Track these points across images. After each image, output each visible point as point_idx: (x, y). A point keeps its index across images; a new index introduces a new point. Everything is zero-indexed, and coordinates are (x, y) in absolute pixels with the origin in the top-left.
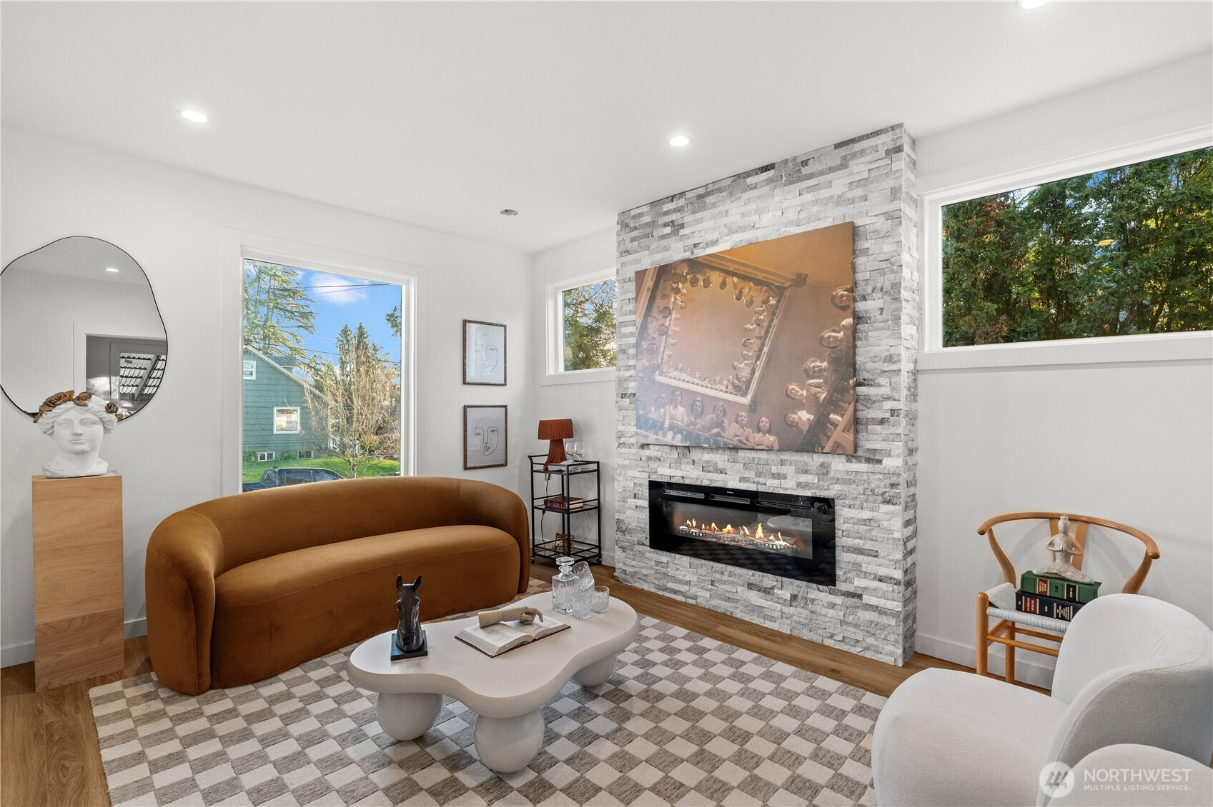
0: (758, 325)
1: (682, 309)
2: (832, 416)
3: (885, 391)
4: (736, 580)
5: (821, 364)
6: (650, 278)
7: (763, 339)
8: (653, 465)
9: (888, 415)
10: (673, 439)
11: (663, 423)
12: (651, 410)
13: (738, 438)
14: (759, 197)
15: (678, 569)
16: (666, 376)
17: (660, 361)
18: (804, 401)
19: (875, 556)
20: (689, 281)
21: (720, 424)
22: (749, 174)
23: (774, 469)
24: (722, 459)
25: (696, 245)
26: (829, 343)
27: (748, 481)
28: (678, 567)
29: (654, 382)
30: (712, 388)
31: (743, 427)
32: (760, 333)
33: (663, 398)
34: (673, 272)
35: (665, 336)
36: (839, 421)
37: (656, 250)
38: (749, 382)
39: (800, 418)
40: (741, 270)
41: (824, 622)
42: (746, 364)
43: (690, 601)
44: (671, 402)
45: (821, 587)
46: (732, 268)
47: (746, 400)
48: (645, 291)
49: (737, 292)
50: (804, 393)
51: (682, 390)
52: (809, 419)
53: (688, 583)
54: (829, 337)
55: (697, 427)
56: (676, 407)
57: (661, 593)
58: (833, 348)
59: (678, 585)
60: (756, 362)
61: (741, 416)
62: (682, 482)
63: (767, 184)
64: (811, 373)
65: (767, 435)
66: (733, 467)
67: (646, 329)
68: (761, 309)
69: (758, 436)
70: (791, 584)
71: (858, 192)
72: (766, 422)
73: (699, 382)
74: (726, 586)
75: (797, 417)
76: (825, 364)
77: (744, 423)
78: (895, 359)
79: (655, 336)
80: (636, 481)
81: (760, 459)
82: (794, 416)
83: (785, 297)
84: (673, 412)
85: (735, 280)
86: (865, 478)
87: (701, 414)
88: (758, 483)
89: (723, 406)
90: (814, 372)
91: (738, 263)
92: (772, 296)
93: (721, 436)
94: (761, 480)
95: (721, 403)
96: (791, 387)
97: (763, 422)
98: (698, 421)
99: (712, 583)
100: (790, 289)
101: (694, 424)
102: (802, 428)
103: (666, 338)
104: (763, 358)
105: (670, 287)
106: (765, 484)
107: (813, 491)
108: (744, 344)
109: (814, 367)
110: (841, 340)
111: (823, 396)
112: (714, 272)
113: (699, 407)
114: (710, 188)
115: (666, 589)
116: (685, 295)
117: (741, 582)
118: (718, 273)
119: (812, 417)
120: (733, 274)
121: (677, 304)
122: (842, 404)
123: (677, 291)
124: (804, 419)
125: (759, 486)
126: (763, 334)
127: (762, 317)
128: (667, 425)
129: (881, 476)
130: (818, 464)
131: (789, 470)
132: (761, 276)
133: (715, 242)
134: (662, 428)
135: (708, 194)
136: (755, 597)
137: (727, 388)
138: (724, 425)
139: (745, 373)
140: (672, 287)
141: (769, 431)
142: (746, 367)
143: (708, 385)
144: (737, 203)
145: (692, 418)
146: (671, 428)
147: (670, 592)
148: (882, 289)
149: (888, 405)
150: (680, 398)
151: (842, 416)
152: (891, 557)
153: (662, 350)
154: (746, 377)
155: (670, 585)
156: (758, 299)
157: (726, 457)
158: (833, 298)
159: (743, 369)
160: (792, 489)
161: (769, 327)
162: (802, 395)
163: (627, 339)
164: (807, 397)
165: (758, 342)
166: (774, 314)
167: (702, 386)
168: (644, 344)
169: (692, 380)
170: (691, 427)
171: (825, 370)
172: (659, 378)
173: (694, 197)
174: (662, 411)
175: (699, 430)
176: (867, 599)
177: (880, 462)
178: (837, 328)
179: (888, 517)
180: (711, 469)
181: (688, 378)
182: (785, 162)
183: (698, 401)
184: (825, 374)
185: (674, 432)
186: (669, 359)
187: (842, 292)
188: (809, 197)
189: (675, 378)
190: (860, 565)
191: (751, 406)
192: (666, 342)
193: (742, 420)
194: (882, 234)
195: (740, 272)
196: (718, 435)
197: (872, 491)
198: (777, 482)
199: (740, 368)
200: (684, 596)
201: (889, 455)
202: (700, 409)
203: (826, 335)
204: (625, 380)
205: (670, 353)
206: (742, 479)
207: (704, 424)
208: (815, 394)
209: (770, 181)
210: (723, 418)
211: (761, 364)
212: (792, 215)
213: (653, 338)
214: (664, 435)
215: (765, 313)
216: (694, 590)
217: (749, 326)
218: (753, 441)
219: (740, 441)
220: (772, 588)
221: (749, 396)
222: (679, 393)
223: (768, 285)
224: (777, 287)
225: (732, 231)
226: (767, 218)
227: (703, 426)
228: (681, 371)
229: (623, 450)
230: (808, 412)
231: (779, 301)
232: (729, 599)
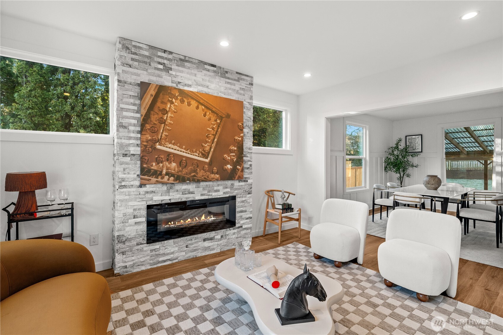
0: (213, 129)
1: (175, 112)
2: (238, 167)
3: (248, 159)
4: (198, 240)
5: (234, 148)
6: (153, 89)
7: (215, 135)
8: (149, 196)
9: (249, 166)
10: (168, 180)
11: (161, 172)
12: (152, 165)
13: (204, 177)
14: (210, 76)
15: (166, 248)
16: (164, 146)
17: (159, 138)
18: (229, 161)
19: (246, 212)
20: (179, 100)
21: (195, 171)
22: (206, 63)
23: (215, 188)
24: (193, 187)
25: (179, 83)
26: (237, 141)
27: (205, 195)
28: (166, 247)
29: (155, 149)
30: (191, 154)
31: (206, 172)
32: (213, 133)
33: (162, 158)
34: (169, 91)
35: (163, 125)
36: (239, 168)
37: (152, 74)
38: (209, 153)
39: (228, 168)
40: (206, 104)
41: (231, 241)
42: (208, 145)
43: (174, 261)
44: (168, 160)
45: (231, 229)
46: (201, 101)
47: (207, 160)
48: (149, 96)
49: (204, 113)
50: (229, 158)
51: (175, 155)
52: (231, 168)
53: (173, 253)
54: (237, 139)
55: (183, 173)
56: (170, 163)
57: (155, 266)
58: (238, 143)
59: (166, 257)
60: (212, 145)
61: (205, 167)
62: (169, 202)
63: (213, 72)
64: (231, 151)
65: (216, 175)
66: (198, 190)
67: (150, 117)
68: (214, 123)
69: (212, 176)
70: (221, 232)
71: (242, 92)
72: (216, 170)
73: (185, 151)
74: (194, 245)
75: (227, 167)
76: (236, 148)
77: (207, 170)
78: (251, 149)
79: (156, 123)
80: (135, 207)
81: (210, 185)
82: (226, 167)
83: (223, 121)
84: (169, 166)
85: (203, 107)
86: (244, 187)
87: (185, 167)
88: (209, 195)
89: (197, 163)
90: (232, 151)
91: (205, 101)
92: (218, 119)
93: (196, 177)
94: (210, 194)
95: (196, 161)
96: (225, 156)
97: (214, 169)
98: (184, 170)
99: (187, 247)
100: (225, 118)
101: (181, 171)
102: (229, 171)
103: (164, 125)
104: (215, 143)
105: (167, 99)
106: (212, 195)
107: (229, 194)
108: (207, 136)
109: (232, 149)
110: (240, 141)
111: (235, 160)
112: (193, 100)
113: (184, 163)
114: (187, 59)
115: (159, 262)
116: (176, 106)
117: (200, 240)
118: (195, 101)
119: (232, 167)
120: (202, 105)
121: (172, 109)
122: (240, 162)
123: (172, 103)
124: (229, 168)
125: (209, 196)
126: (215, 133)
127: (214, 126)
128: (164, 172)
129: (248, 186)
130: (230, 184)
131: (220, 188)
132: (214, 109)
133: (189, 86)
134: (161, 174)
135: (187, 61)
136: (207, 244)
137: (199, 154)
138: (198, 171)
139: (207, 148)
140: (169, 100)
141: (217, 173)
142: (208, 146)
143: (189, 152)
144: (200, 73)
145: (180, 169)
146: (167, 174)
147: (161, 263)
148: (248, 126)
149: (249, 163)
150: (173, 158)
151: (240, 167)
152: (250, 211)
153: (161, 131)
154: (207, 151)
155: (161, 259)
156: (213, 119)
157: (194, 186)
158: (238, 125)
159: (206, 147)
160: (222, 195)
161: (217, 131)
162: (228, 159)
163: (129, 120)
164: (230, 160)
165: (213, 137)
166: (219, 126)
167: (186, 153)
168: (148, 126)
169: (180, 149)
170: (180, 173)
171: (236, 150)
172: (158, 147)
173: (178, 58)
174: (161, 165)
175: (185, 174)
176: (244, 227)
177: (247, 181)
178: (239, 136)
179: (249, 198)
180: (187, 193)
181: (178, 148)
182: (220, 68)
183: (184, 160)
184: (236, 152)
185: (169, 176)
186: (166, 137)
187: (240, 124)
188: (229, 86)
189: (169, 148)
190: (242, 216)
191: (209, 163)
192: (164, 128)
193: (206, 169)
194: (249, 109)
195: (205, 105)
196: (194, 176)
197: (245, 191)
198: (216, 194)
199: (205, 146)
200: (170, 261)
201: (249, 179)
202: (185, 164)
203: (236, 138)
204: (126, 145)
205: (167, 134)
206: (202, 195)
207: (187, 171)
208: (233, 159)
209: (214, 72)
210: (197, 168)
211: (214, 145)
212: (222, 89)
213: (155, 124)
214: (163, 178)
215: (215, 125)
216: (176, 255)
217: (209, 129)
218: (210, 178)
219: (205, 178)
220: (214, 237)
221: (209, 159)
222: (172, 156)
223: (217, 114)
224: (220, 116)
225: (198, 84)
226: (212, 86)
227: (186, 172)
228: (174, 144)
229: (123, 190)
230: (230, 166)
231: (221, 122)
232: (195, 250)
